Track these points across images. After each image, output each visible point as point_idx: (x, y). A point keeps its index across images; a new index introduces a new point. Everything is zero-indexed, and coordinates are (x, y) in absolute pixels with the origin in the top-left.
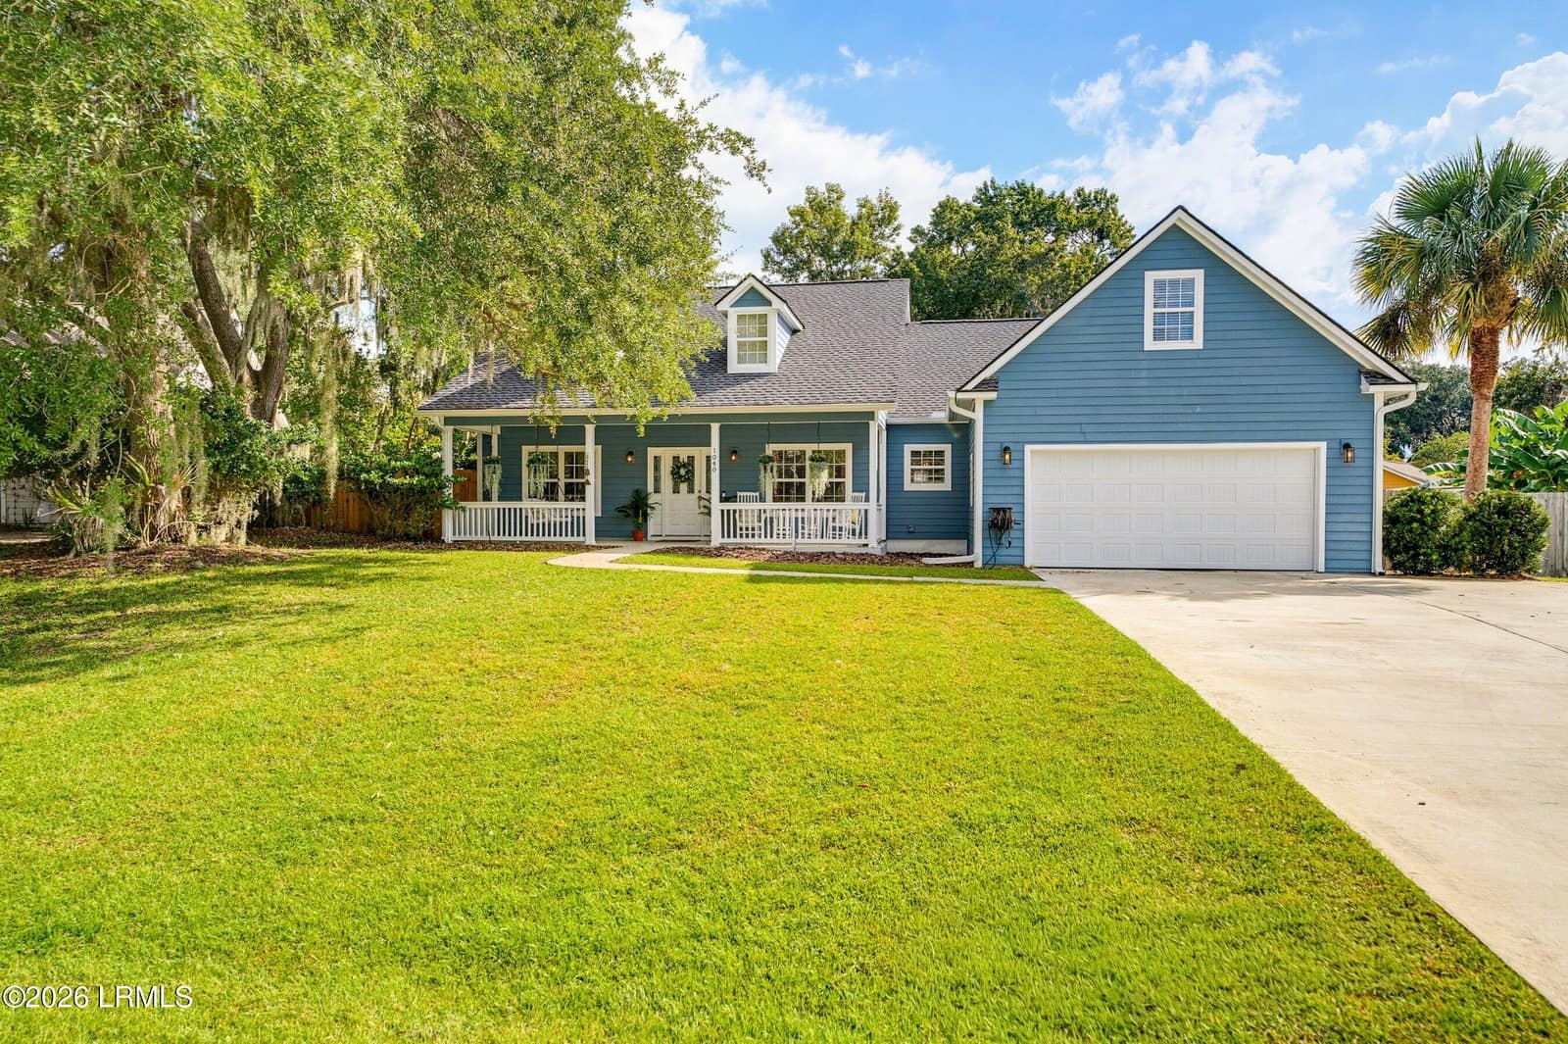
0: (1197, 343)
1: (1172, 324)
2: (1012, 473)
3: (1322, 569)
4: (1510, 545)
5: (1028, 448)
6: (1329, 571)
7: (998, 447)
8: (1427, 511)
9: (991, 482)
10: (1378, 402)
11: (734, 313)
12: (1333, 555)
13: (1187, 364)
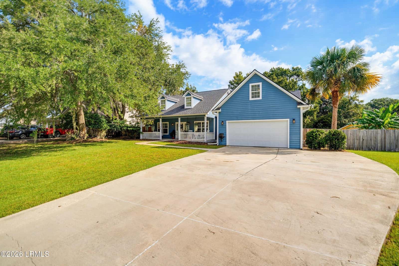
0: (261, 98)
1: (256, 95)
2: (224, 126)
3: (289, 147)
4: (335, 142)
5: (227, 121)
6: (290, 148)
7: (221, 121)
8: (314, 134)
9: (220, 128)
10: (301, 109)
11: (186, 97)
12: (291, 144)
13: (259, 103)
